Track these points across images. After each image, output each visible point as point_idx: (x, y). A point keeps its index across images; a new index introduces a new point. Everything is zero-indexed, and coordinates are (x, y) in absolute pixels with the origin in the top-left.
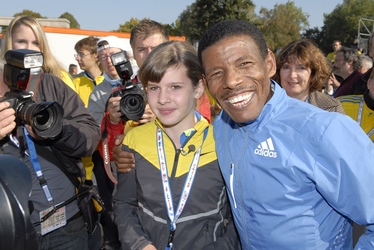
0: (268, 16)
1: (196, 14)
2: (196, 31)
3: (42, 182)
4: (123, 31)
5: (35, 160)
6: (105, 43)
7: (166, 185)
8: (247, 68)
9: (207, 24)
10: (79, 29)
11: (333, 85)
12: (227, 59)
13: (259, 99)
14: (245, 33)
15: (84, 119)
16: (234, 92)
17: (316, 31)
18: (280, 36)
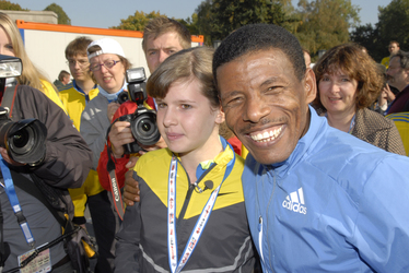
0: (309, 9)
1: (217, 6)
2: (217, 28)
3: (21, 219)
4: (126, 29)
5: (12, 192)
6: (97, 48)
7: (171, 227)
8: (276, 94)
9: (231, 19)
10: (69, 25)
11: (388, 98)
12: (249, 81)
13: (290, 135)
14: (275, 46)
15: (73, 140)
16: (258, 126)
17: (369, 28)
18: (323, 34)
